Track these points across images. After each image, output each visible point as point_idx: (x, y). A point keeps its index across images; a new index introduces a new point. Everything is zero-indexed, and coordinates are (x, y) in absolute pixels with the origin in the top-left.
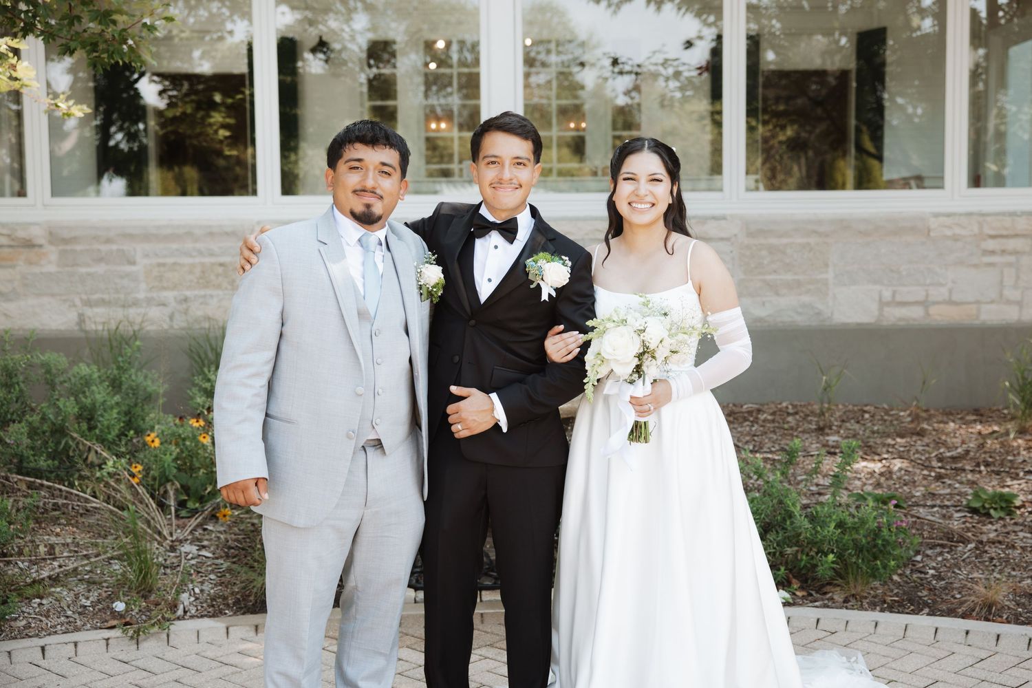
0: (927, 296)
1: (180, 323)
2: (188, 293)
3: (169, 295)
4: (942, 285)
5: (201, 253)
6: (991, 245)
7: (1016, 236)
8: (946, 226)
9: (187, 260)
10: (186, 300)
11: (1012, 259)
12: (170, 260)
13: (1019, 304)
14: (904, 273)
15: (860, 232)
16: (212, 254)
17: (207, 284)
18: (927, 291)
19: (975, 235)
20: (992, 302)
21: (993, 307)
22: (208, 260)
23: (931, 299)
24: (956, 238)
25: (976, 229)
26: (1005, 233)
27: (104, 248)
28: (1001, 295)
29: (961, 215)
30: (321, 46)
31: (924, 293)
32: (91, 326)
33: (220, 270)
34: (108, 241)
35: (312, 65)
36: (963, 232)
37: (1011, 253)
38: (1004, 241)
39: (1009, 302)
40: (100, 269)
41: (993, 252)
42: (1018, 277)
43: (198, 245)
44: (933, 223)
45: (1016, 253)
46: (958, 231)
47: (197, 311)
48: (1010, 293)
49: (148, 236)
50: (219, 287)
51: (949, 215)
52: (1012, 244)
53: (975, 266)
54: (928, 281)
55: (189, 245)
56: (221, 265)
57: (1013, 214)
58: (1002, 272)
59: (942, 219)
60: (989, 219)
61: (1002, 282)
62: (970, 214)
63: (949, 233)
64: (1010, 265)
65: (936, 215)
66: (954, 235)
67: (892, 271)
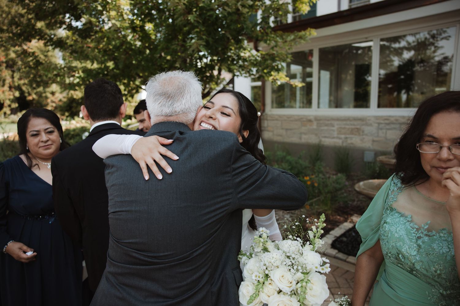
1: (345, 144)
2: (348, 136)
3: (343, 136)
5: (351, 125)
9: (347, 127)
10: (346, 138)
12: (343, 126)
16: (354, 125)
17: (353, 134)
22: (353, 127)
27: (327, 122)
32: (322, 143)
33: (356, 130)
34: (328, 120)
40: (326, 128)
43: (352, 123)
47: (349, 141)
49: (338, 119)
50: (356, 135)
55: (348, 122)
56: (357, 129)
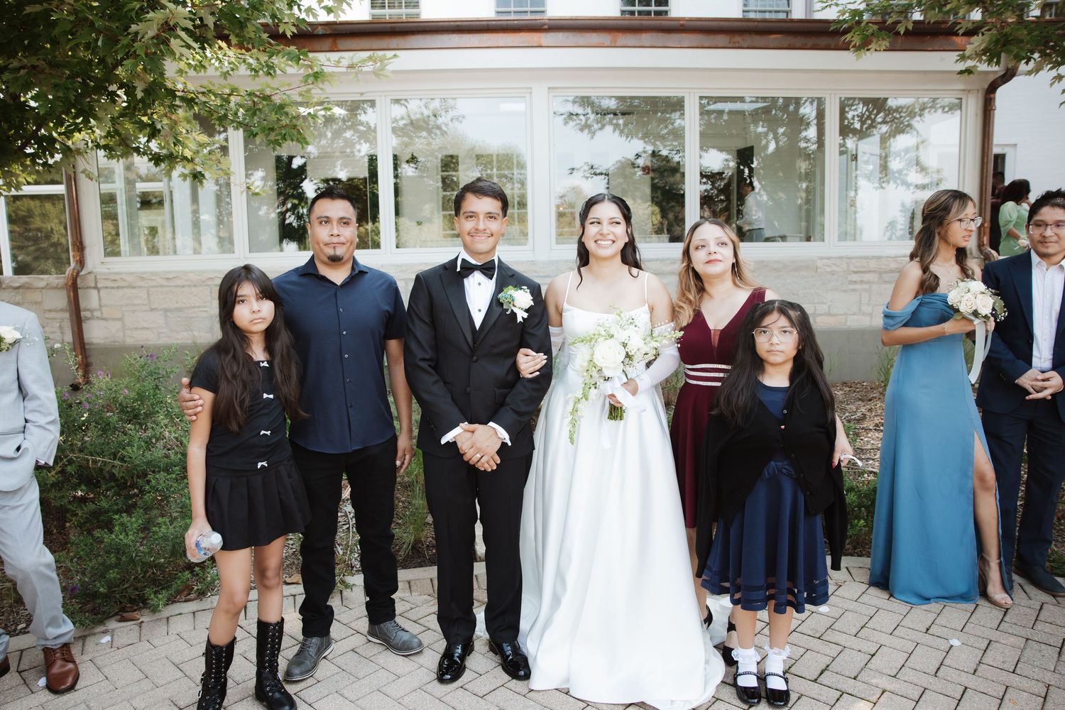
0: (815, 310)
4: (824, 303)
6: (855, 277)
7: (870, 272)
8: (827, 266)
11: (866, 286)
13: (871, 315)
14: (801, 295)
15: (775, 269)
18: (815, 307)
19: (845, 272)
20: (854, 314)
21: (855, 317)
23: (817, 312)
24: (833, 273)
25: (845, 266)
26: (862, 270)
28: (860, 309)
29: (836, 258)
30: (413, 159)
31: (813, 308)
35: (408, 170)
36: (837, 269)
37: (866, 283)
38: (862, 275)
39: (864, 314)
41: (855, 282)
42: (870, 298)
44: (819, 263)
45: (869, 282)
46: (834, 268)
48: (865, 309)
51: (829, 258)
52: (867, 277)
53: (845, 291)
54: (816, 301)
57: (866, 258)
58: (861, 295)
59: (825, 261)
60: (854, 261)
61: (860, 301)
62: (841, 258)
63: (829, 270)
64: (865, 290)
65: (821, 259)
66: (832, 271)
67: (793, 294)
